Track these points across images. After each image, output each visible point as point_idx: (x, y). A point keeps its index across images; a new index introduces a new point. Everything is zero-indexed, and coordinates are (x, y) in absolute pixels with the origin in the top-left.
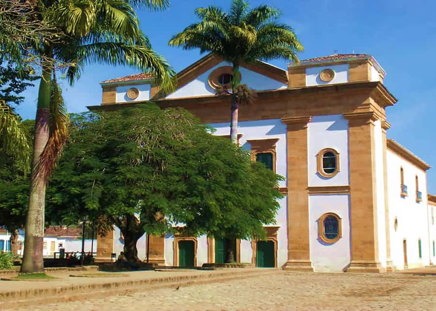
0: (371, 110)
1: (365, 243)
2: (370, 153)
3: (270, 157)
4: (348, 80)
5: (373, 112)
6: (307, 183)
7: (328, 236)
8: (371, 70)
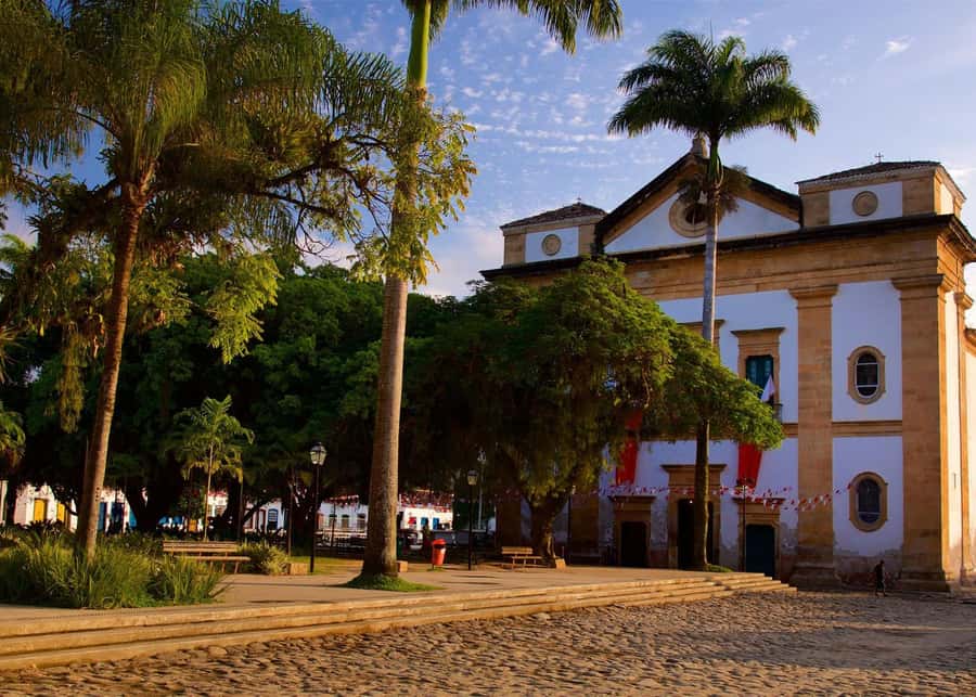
0: (939, 272)
1: (926, 534)
2: (936, 357)
3: (768, 362)
4: (904, 211)
5: (942, 275)
6: (829, 414)
7: (864, 518)
8: (939, 192)
